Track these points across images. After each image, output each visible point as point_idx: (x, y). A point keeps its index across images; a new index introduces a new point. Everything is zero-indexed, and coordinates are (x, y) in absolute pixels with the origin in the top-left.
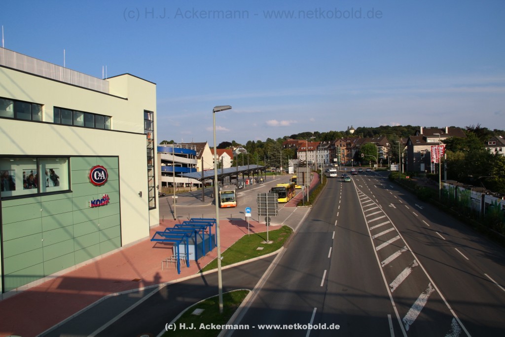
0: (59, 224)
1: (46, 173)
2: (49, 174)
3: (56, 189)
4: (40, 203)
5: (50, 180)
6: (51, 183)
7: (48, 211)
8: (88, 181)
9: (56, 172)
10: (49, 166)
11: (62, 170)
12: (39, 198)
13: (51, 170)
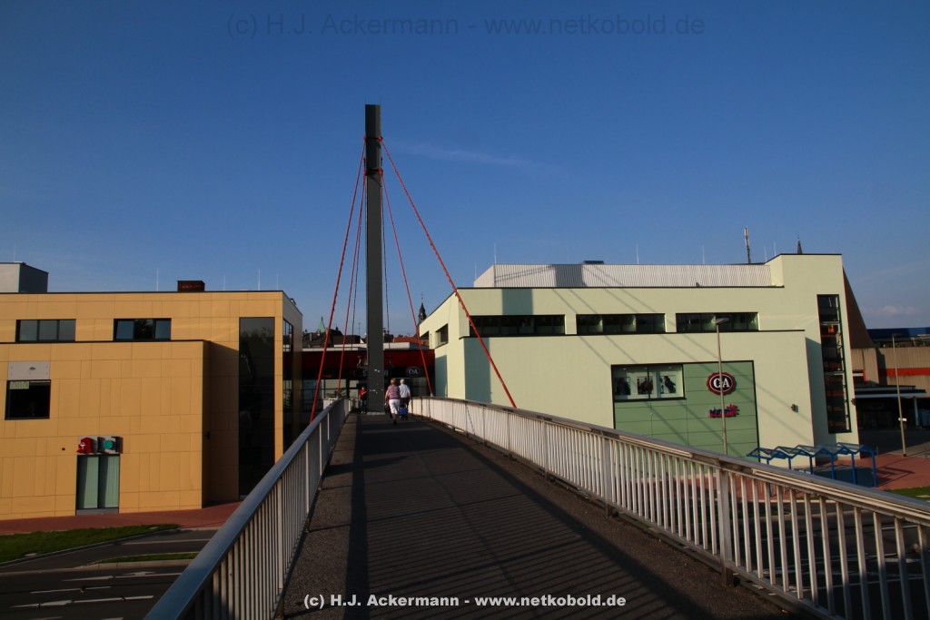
0: (673, 429)
1: (661, 380)
2: (664, 381)
3: (673, 395)
4: (651, 407)
5: (665, 387)
6: (666, 390)
7: (659, 416)
8: (707, 388)
9: (672, 379)
10: (663, 374)
11: (677, 377)
12: (649, 402)
13: (667, 378)
